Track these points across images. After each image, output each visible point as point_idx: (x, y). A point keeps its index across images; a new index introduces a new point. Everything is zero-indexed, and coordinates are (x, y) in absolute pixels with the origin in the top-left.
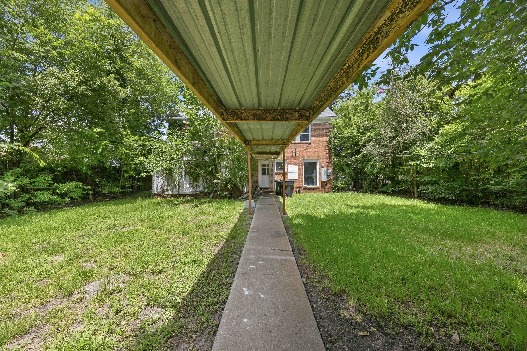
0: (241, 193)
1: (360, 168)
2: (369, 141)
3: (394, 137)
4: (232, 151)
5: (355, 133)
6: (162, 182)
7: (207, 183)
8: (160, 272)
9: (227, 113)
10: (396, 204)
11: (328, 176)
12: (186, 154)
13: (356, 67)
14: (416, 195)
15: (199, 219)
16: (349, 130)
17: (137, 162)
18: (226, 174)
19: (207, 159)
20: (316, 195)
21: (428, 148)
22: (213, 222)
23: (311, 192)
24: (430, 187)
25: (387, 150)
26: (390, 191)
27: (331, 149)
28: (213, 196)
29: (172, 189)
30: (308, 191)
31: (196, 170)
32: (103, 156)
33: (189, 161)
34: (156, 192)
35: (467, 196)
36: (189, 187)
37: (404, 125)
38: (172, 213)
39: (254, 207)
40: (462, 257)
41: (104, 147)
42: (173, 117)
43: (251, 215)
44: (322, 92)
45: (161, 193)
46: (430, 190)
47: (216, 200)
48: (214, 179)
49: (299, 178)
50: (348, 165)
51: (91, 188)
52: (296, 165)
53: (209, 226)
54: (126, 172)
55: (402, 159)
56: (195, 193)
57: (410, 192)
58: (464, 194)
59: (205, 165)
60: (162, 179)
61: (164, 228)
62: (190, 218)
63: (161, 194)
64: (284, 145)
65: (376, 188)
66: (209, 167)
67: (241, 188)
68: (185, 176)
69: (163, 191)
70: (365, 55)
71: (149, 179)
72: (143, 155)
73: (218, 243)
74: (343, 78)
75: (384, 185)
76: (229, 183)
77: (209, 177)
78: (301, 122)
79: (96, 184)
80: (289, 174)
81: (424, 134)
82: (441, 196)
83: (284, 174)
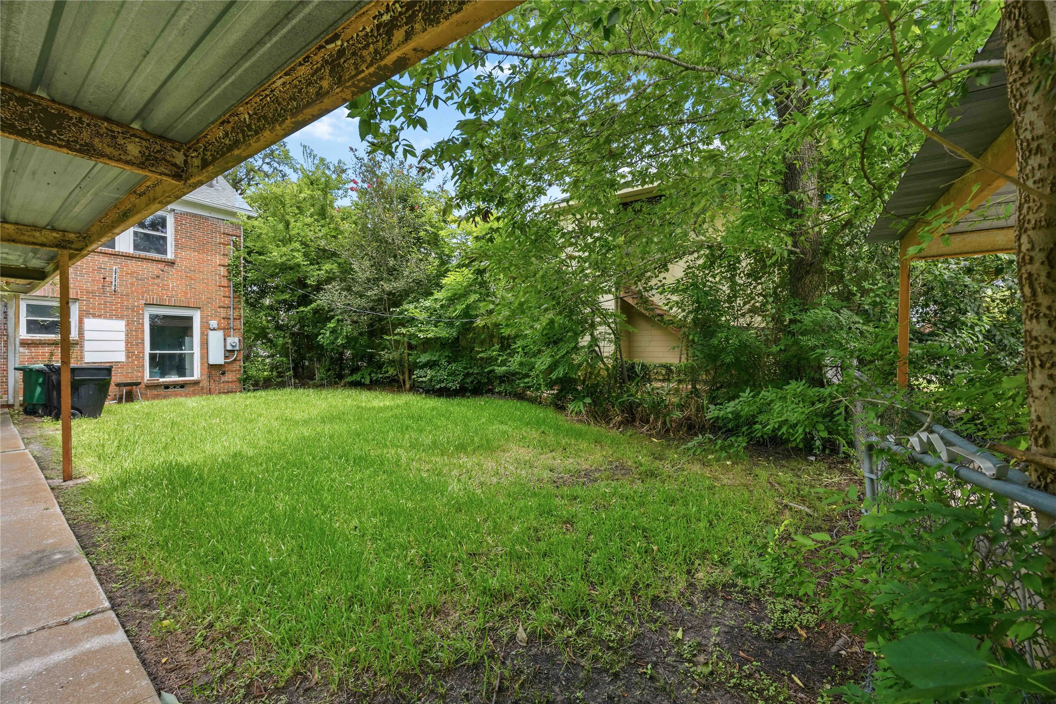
1: (307, 336)
2: (329, 280)
3: (376, 281)
5: (299, 258)
10: (381, 404)
11: (228, 353)
13: (369, 59)
14: (408, 386)
16: (284, 249)
20: (192, 403)
21: (426, 307)
23: (176, 395)
24: (429, 372)
25: (363, 302)
26: (368, 382)
27: (236, 286)
30: (162, 391)
35: (472, 382)
37: (392, 262)
40: (488, 480)
44: (243, 101)
46: (429, 377)
49: (128, 357)
50: (278, 327)
52: (119, 317)
55: (388, 323)
57: (398, 381)
58: (469, 380)
64: (64, 247)
65: (341, 377)
70: (399, 35)
74: (321, 79)
75: (355, 370)
78: (154, 177)
80: (87, 346)
81: (419, 283)
82: (443, 385)
83: (66, 346)
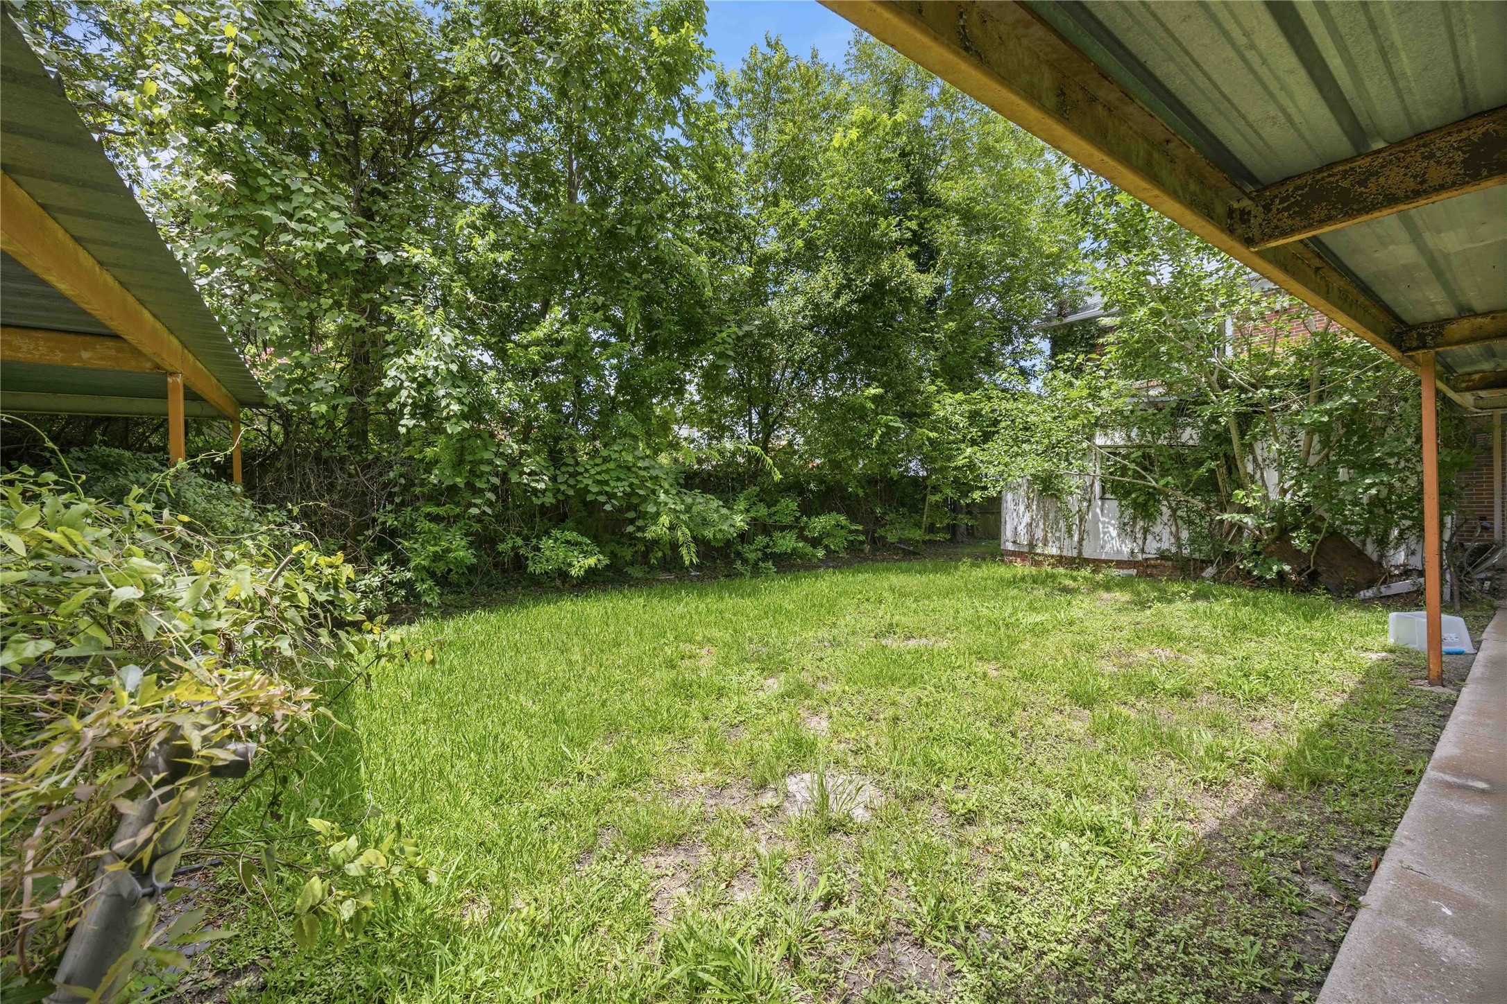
0: (1375, 573)
4: (1314, 392)
6: (1027, 519)
7: (1190, 522)
8: (970, 818)
9: (1267, 208)
12: (1105, 427)
15: (1143, 655)
17: (960, 461)
18: (1284, 492)
19: (1189, 436)
22: (1207, 683)
28: (1219, 572)
29: (1059, 539)
31: (1144, 478)
32: (884, 452)
33: (1117, 448)
34: (1010, 546)
36: (1119, 535)
38: (1047, 616)
39: (1467, 647)
41: (884, 429)
42: (1065, 316)
43: (1446, 692)
45: (1026, 550)
47: (1232, 590)
48: (1223, 510)
51: (860, 528)
53: (1184, 694)
54: (936, 489)
56: (1140, 557)
59: (1179, 459)
60: (1028, 507)
61: (1012, 663)
62: (1107, 647)
63: (1029, 554)
66: (1199, 463)
67: (1371, 550)
68: (1102, 498)
69: (1032, 545)
71: (993, 506)
72: (973, 443)
73: (1225, 784)
76: (1297, 527)
77: (1198, 504)
79: (877, 518)
